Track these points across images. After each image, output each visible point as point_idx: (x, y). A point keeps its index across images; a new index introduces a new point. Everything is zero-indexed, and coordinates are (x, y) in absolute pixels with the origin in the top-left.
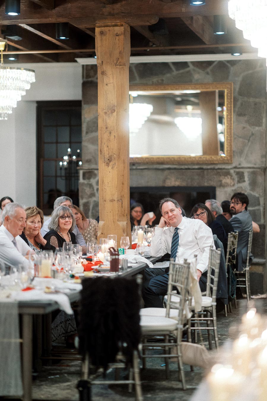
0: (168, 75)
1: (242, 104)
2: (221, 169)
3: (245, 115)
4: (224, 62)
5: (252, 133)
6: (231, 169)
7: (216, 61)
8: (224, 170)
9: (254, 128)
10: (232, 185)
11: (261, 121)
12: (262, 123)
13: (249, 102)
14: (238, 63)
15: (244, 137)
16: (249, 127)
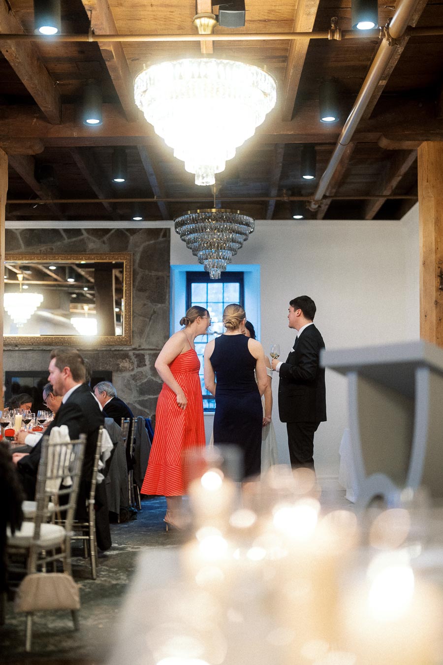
0: (59, 243)
1: (142, 278)
2: (118, 350)
3: (145, 290)
4: (123, 230)
5: (154, 310)
6: (130, 350)
7: (113, 229)
8: (122, 352)
9: (155, 305)
10: (130, 369)
11: (164, 298)
13: (151, 276)
14: (138, 231)
15: (145, 316)
16: (150, 304)
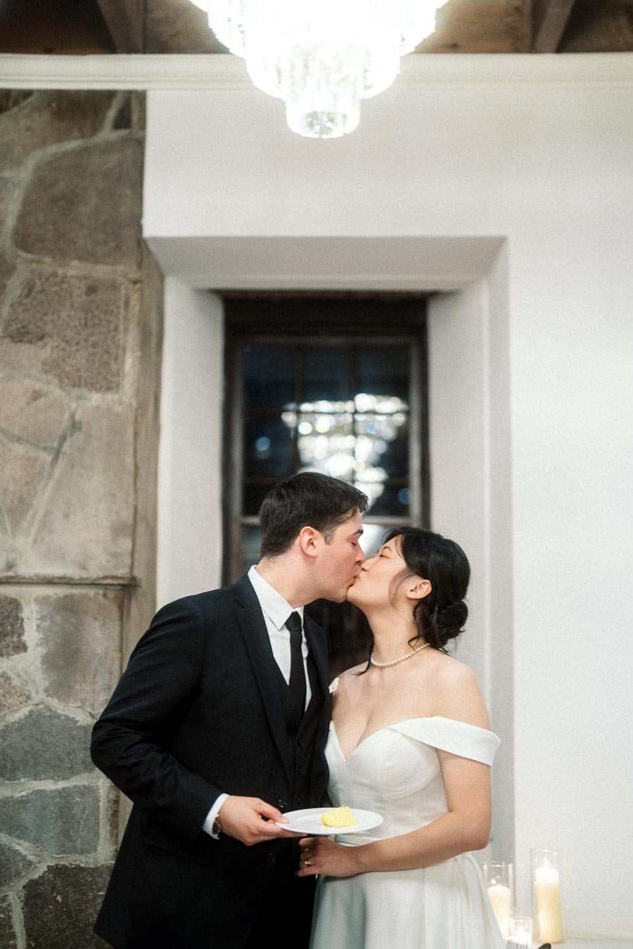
1: (29, 288)
3: (40, 337)
5: (72, 416)
9: (80, 398)
11: (114, 367)
12: (119, 373)
13: (65, 277)
14: (16, 103)
15: (34, 439)
16: (57, 393)
